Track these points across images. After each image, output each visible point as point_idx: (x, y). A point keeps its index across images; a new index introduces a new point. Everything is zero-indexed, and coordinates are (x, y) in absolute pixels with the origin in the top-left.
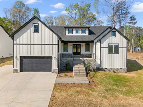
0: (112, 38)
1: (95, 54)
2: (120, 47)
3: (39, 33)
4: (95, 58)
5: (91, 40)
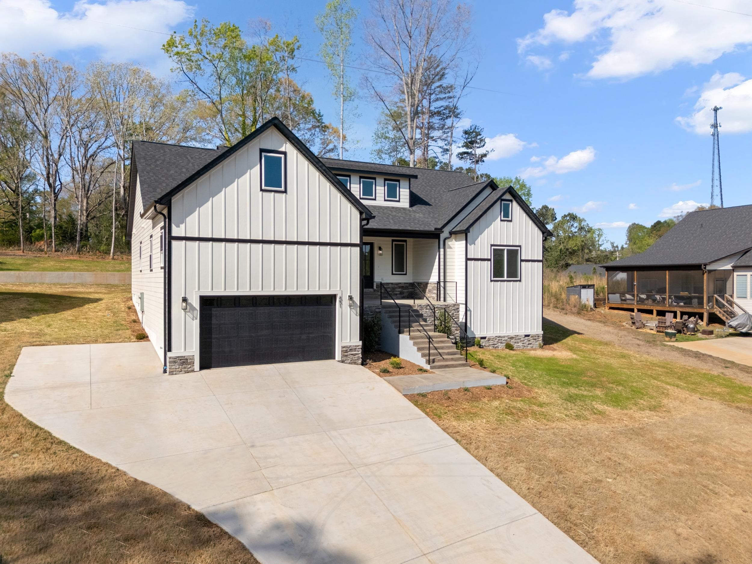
0: (503, 223)
1: (442, 284)
2: (523, 258)
3: (285, 192)
4: (442, 299)
5: (433, 229)
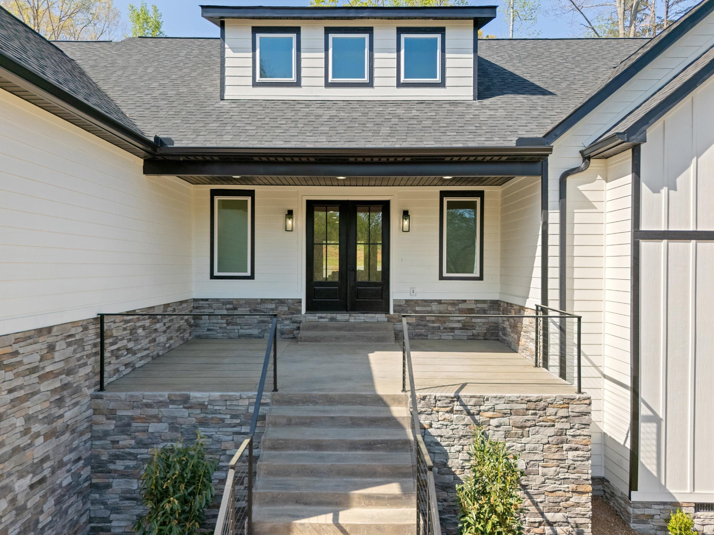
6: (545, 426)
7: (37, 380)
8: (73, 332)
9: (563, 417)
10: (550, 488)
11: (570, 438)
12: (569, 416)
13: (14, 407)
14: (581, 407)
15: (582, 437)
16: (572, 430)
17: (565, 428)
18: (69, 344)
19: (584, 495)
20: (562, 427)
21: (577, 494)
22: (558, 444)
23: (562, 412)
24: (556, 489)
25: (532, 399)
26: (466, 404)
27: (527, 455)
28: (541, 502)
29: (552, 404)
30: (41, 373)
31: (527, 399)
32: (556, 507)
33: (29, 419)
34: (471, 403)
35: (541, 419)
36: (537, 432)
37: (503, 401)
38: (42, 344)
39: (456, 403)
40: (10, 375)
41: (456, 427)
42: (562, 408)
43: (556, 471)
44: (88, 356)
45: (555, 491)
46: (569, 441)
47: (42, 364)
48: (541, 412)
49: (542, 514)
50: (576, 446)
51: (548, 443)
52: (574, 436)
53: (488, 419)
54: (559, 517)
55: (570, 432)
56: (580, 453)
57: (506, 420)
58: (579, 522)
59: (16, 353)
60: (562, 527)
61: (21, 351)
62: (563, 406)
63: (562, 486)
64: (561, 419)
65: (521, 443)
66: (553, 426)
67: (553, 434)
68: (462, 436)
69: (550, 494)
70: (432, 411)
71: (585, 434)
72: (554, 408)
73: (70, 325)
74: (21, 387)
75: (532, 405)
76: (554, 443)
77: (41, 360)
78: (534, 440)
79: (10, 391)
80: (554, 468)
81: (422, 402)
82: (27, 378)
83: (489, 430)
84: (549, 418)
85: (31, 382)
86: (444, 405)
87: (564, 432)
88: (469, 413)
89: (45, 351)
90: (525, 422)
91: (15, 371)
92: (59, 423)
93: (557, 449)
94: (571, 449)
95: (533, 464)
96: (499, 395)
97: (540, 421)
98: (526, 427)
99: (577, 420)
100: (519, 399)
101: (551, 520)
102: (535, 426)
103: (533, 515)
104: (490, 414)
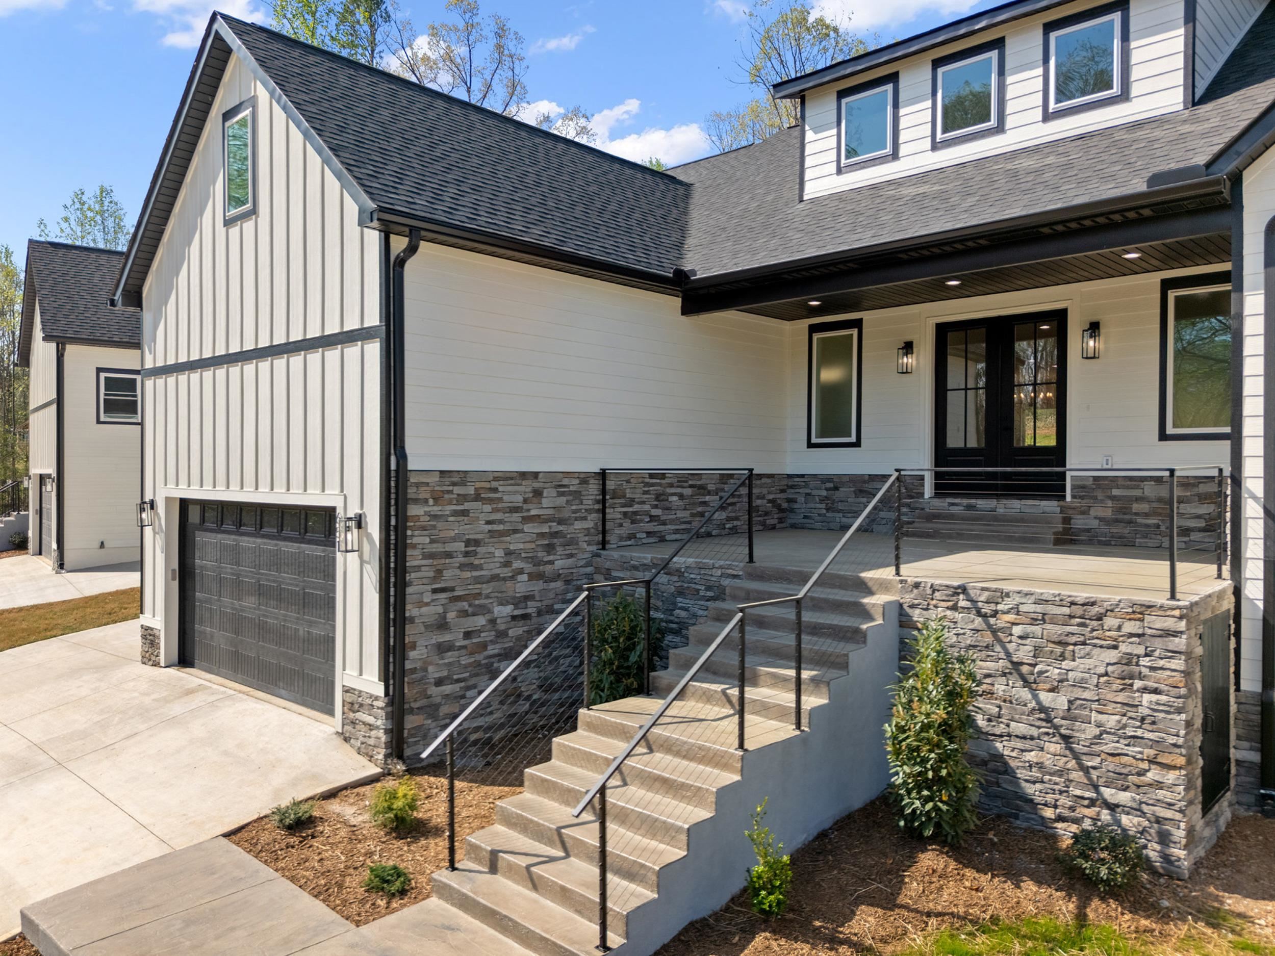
3: (254, 210)
6: (1101, 647)
7: (520, 519)
8: (566, 482)
9: (1132, 635)
10: (1109, 747)
11: (1145, 671)
12: (1143, 635)
13: (492, 537)
14: (1165, 622)
15: (1168, 673)
16: (1148, 659)
17: (1135, 652)
18: (562, 494)
19: (1172, 772)
20: (1129, 651)
21: (1159, 768)
22: (1123, 679)
23: (1130, 627)
24: (1120, 751)
25: (1078, 600)
26: (975, 598)
27: (1071, 689)
28: (1094, 768)
29: (1112, 611)
30: (525, 514)
31: (1069, 599)
32: (1120, 780)
33: (509, 553)
34: (982, 598)
35: (1095, 633)
36: (1088, 654)
37: (1032, 599)
38: (527, 487)
39: (961, 597)
40: (487, 508)
41: (962, 631)
42: (1130, 619)
43: (1119, 722)
44: (588, 511)
45: (1119, 755)
46: (1144, 676)
47: (525, 507)
48: (1095, 623)
49: (1096, 788)
50: (1156, 685)
51: (1106, 674)
52: (1152, 669)
53: (1008, 625)
54: (1124, 797)
55: (1144, 661)
56: (1163, 698)
57: (1037, 630)
58: (1162, 815)
59: (495, 490)
60: (1130, 817)
61: (500, 489)
62: (1132, 616)
63: (1131, 748)
64: (1129, 638)
65: (1060, 668)
66: (1115, 647)
67: (1115, 661)
68: (970, 646)
69: (1110, 759)
70: (928, 605)
71: (1173, 667)
72: (1116, 617)
73: (561, 475)
74: (501, 522)
75: (1078, 610)
76: (1115, 675)
77: (525, 501)
78: (1082, 666)
79: (488, 523)
80: (1117, 717)
81: (915, 591)
82: (507, 515)
83: (1010, 642)
84: (1108, 633)
85: (512, 519)
86: (944, 598)
87: (1135, 660)
88: (979, 613)
89: (531, 495)
90: (1067, 635)
91: (495, 506)
92: (548, 568)
93: (1121, 687)
94: (1145, 690)
95: (1082, 705)
96: (1026, 589)
97: (1093, 638)
98: (1068, 644)
99: (1158, 643)
100: (1057, 599)
101: (1112, 800)
102: (1084, 643)
103: (1079, 785)
104: (1011, 617)
